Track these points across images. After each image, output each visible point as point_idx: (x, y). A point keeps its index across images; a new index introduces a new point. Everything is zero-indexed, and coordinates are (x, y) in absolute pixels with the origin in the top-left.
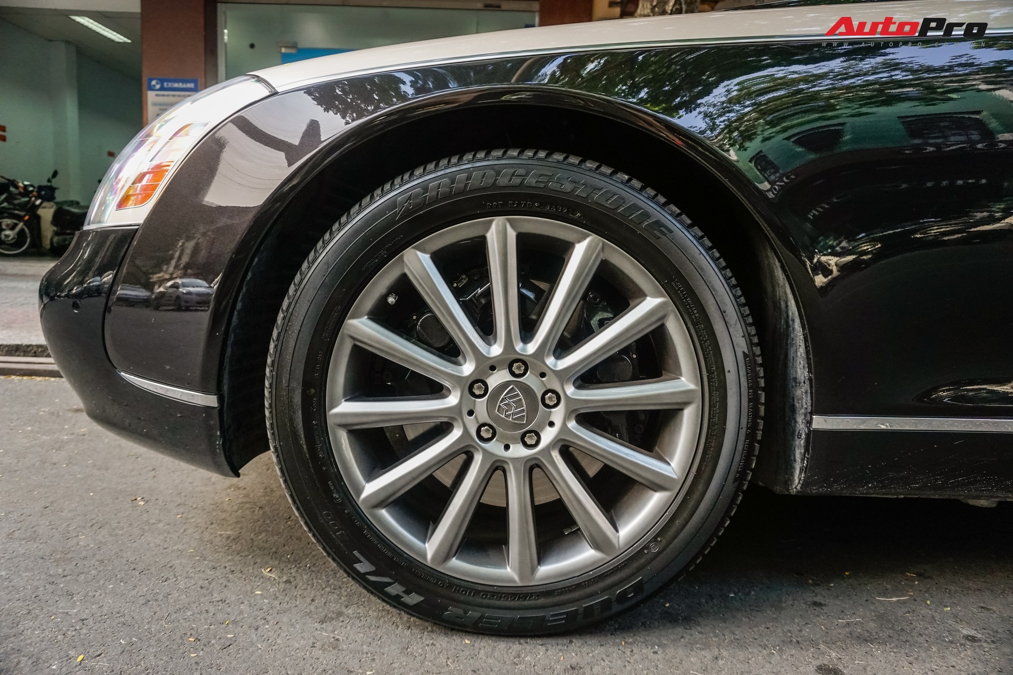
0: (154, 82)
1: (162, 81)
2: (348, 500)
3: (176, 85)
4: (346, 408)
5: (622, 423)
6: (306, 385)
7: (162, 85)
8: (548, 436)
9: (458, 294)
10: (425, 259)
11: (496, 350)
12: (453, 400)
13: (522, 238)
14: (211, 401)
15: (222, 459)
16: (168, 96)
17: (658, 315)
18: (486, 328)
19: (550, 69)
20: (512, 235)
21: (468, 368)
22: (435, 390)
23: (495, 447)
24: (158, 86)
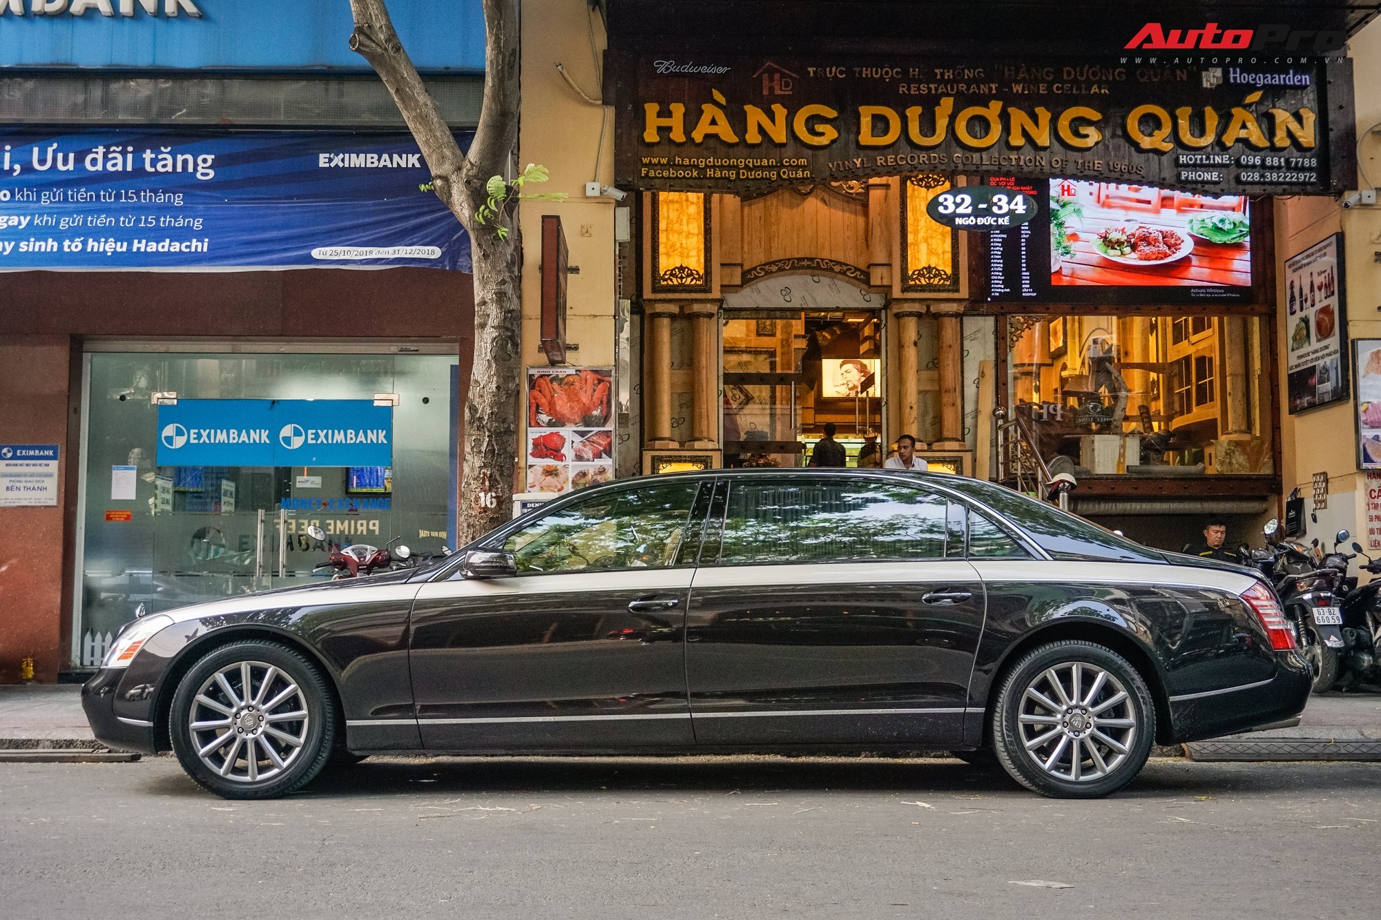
0: (5, 450)
1: (15, 449)
2: (195, 754)
3: (32, 453)
4: (195, 724)
5: (287, 727)
6: (183, 715)
7: (15, 453)
8: (260, 730)
9: (232, 686)
10: (222, 675)
11: (243, 704)
12: (230, 720)
13: (252, 668)
14: (151, 724)
15: (152, 745)
16: (21, 465)
17: (295, 690)
18: (241, 697)
19: (262, 616)
20: (249, 667)
21: (234, 710)
22: (225, 717)
23: (244, 735)
24: (9, 455)
